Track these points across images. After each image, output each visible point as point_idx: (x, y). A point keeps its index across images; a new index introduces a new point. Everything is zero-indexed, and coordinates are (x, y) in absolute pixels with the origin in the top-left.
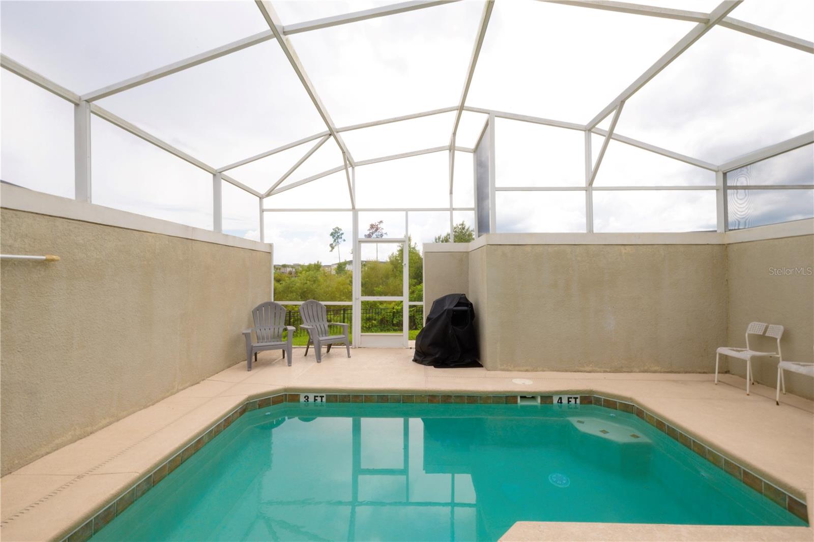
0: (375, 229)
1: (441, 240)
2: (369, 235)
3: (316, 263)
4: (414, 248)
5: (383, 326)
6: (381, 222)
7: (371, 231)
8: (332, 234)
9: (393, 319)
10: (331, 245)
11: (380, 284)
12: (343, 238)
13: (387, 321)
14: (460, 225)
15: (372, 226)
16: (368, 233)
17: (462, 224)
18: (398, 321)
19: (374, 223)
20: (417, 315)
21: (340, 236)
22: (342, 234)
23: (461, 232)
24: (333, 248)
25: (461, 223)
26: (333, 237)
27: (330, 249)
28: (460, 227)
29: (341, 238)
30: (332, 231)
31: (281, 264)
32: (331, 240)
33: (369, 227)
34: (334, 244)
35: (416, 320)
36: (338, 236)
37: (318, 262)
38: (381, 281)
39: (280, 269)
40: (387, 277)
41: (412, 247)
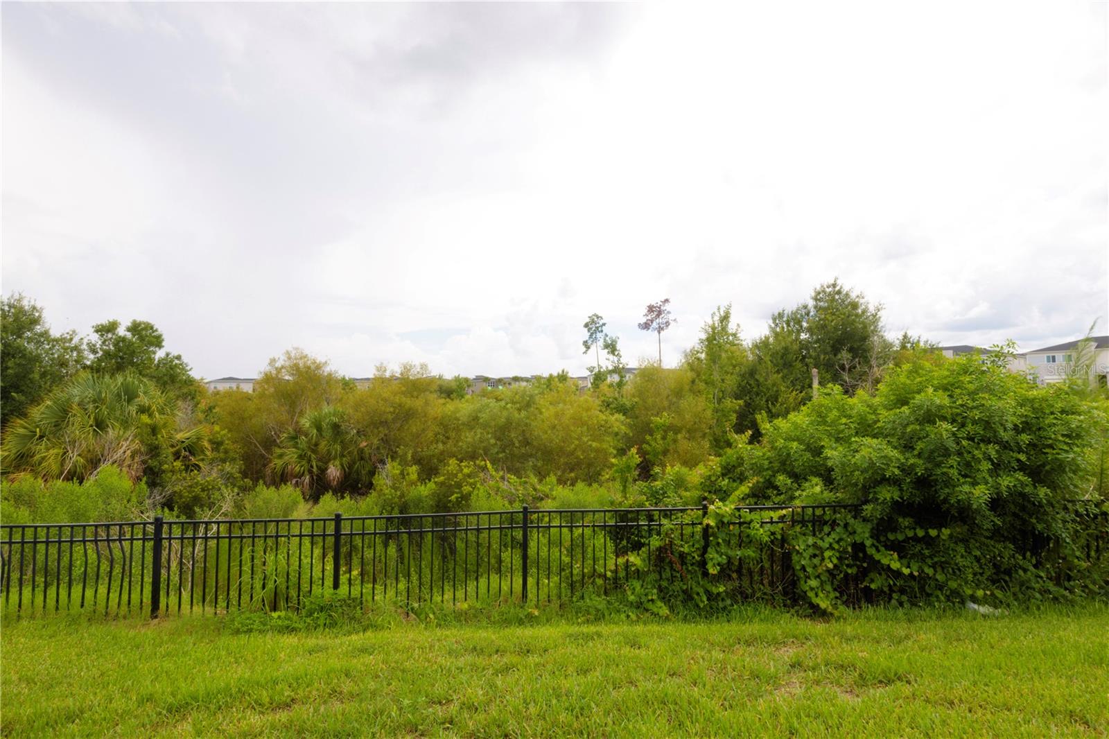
0: (656, 313)
1: (785, 319)
2: (646, 323)
3: (561, 372)
4: (734, 335)
5: (667, 573)
6: (667, 301)
7: (649, 318)
8: (586, 325)
9: (704, 550)
10: (585, 343)
11: (664, 409)
12: (604, 332)
13: (682, 556)
14: (828, 287)
15: (651, 309)
16: (643, 320)
17: (834, 285)
18: (724, 560)
19: (653, 303)
20: (796, 537)
21: (600, 329)
22: (604, 324)
23: (833, 300)
24: (588, 348)
25: (832, 282)
26: (589, 331)
27: (584, 349)
28: (828, 290)
29: (602, 331)
30: (588, 320)
31: (511, 376)
32: (585, 334)
33: (645, 311)
34: (590, 342)
35: (795, 558)
36: (597, 328)
37: (563, 371)
38: (666, 403)
39: (510, 384)
40: (679, 393)
41: (730, 331)
